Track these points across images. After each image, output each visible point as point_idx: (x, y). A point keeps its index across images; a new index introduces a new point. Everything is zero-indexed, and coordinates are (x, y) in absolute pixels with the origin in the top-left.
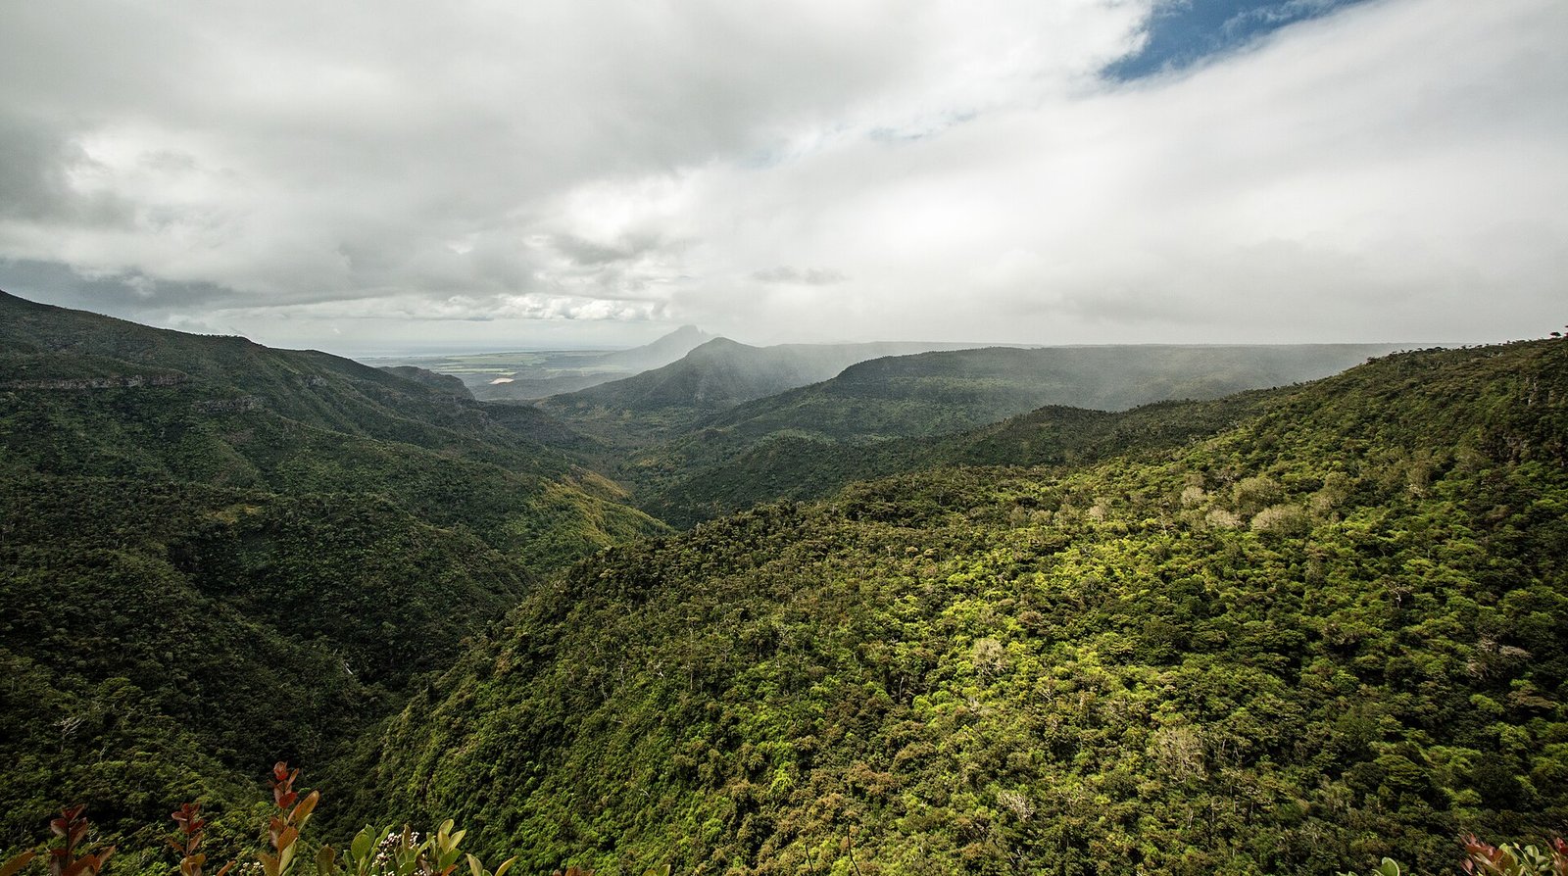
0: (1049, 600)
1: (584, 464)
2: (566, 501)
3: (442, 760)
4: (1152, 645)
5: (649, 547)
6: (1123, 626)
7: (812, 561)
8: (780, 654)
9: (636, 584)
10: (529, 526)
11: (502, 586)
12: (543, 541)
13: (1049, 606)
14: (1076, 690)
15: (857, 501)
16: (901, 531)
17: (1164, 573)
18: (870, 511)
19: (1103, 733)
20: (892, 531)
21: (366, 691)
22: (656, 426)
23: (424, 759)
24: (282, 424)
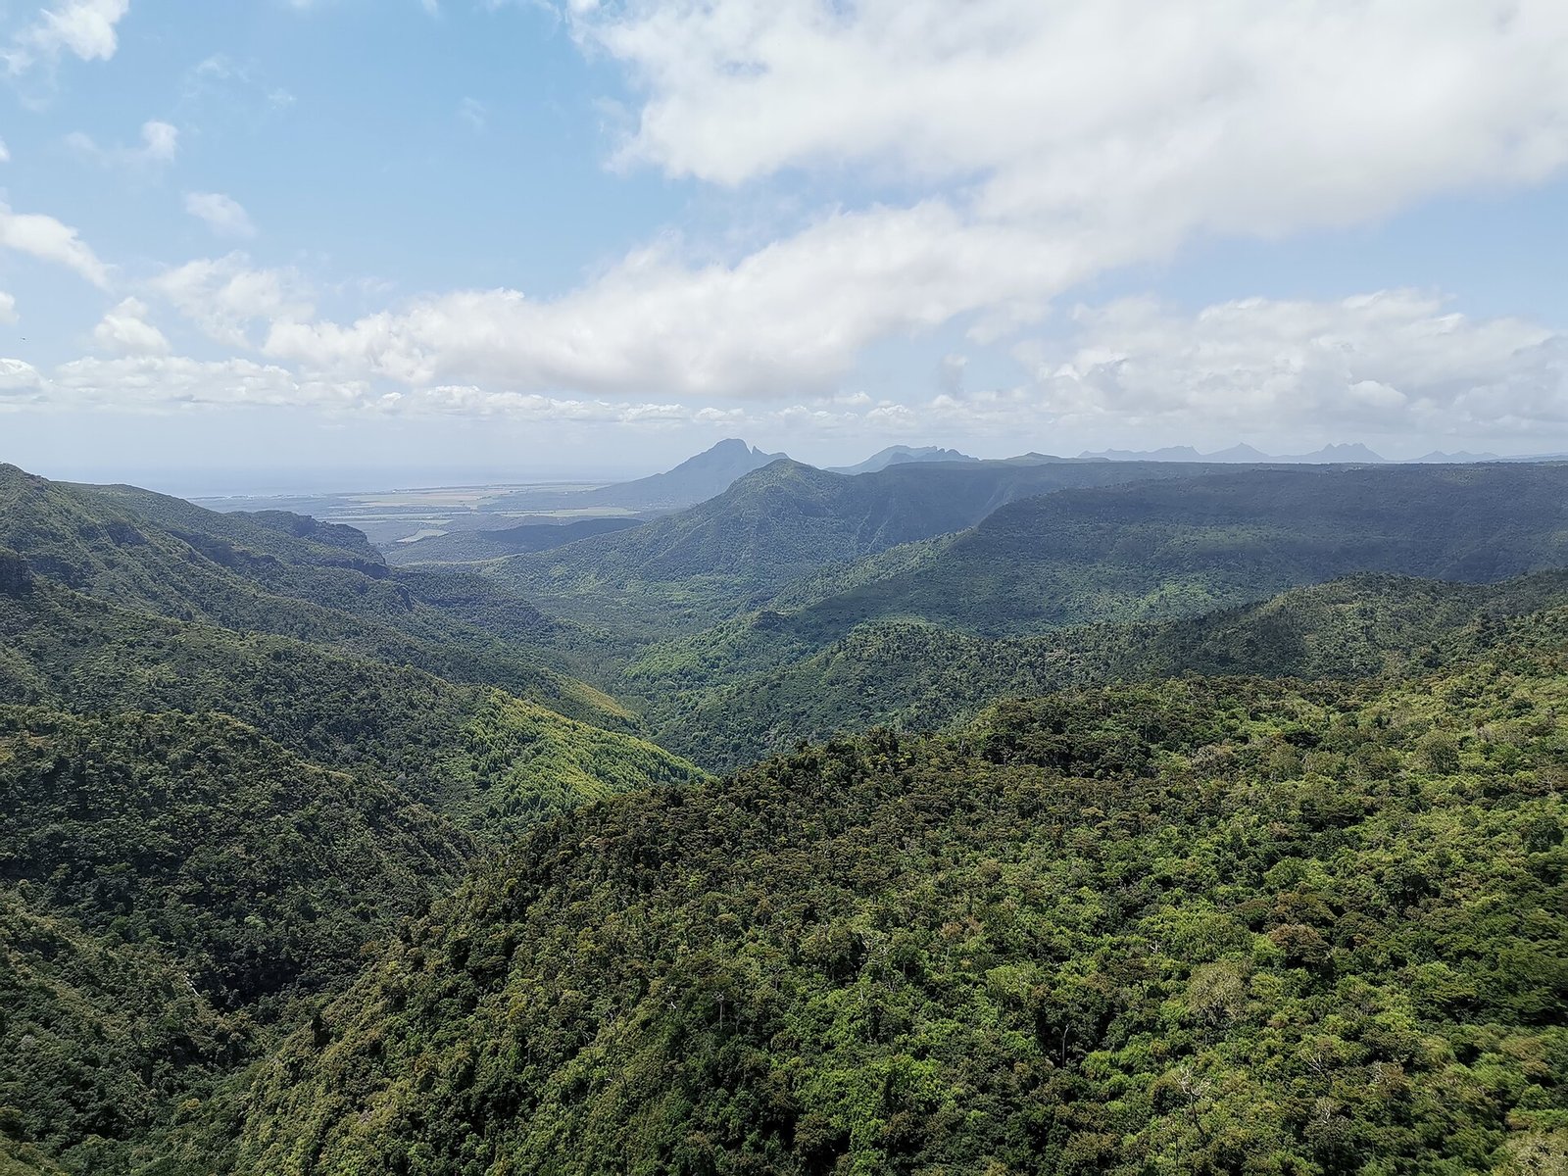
0: (1331, 906)
1: (564, 666)
2: (534, 728)
3: (334, 1132)
4: (1512, 989)
5: (656, 802)
6: (1460, 955)
7: (924, 829)
8: (864, 979)
9: (637, 861)
10: (475, 768)
11: (433, 863)
12: (498, 792)
13: (1331, 915)
14: (1367, 1060)
15: (1003, 731)
16: (1075, 781)
17: (1545, 866)
18: (1024, 748)
19: (1415, 1135)
20: (1060, 783)
21: (224, 1023)
22: (680, 606)
23: (310, 1127)
24: (77, 604)
